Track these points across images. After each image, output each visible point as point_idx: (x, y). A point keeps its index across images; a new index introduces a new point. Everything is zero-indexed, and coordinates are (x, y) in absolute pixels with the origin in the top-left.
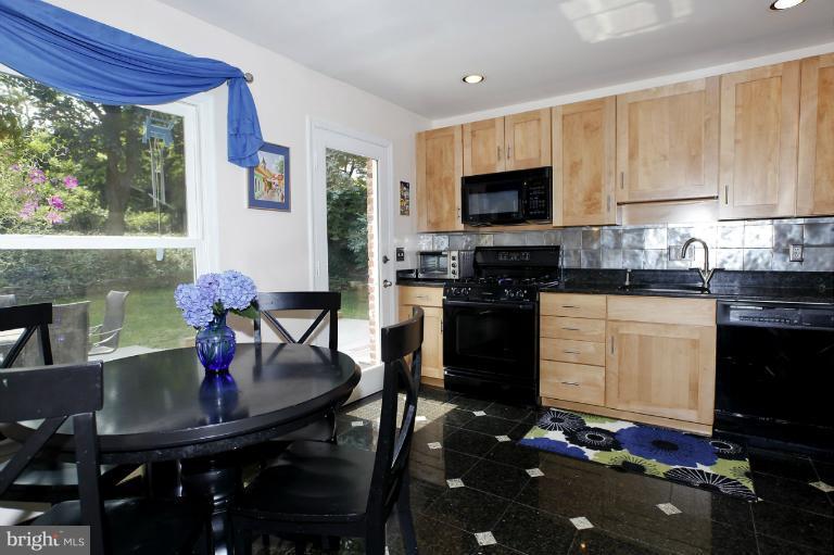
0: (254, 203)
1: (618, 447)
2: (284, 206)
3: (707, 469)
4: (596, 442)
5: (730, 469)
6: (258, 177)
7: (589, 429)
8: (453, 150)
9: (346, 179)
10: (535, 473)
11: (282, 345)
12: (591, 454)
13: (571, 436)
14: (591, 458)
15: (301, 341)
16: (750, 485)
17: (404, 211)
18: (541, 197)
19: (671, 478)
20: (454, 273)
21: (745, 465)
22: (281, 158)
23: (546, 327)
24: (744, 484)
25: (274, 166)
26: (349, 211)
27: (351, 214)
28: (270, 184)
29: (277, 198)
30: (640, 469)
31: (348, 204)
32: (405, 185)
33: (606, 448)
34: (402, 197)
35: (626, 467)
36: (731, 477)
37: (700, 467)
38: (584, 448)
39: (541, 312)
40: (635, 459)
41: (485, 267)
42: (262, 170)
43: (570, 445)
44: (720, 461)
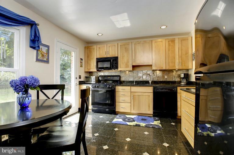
0: (38, 60)
1: (134, 121)
2: (47, 62)
3: (152, 123)
4: (129, 121)
5: (157, 123)
6: (39, 53)
7: (127, 118)
8: (94, 51)
9: (64, 59)
10: (116, 129)
11: (47, 100)
12: (128, 123)
13: (124, 120)
14: (128, 124)
15: (53, 98)
16: (161, 126)
17: (81, 66)
18: (116, 64)
19: (146, 126)
20: (94, 82)
21: (159, 122)
22: (47, 48)
23: (117, 94)
24: (160, 125)
25: (44, 50)
26: (64, 67)
27: (65, 68)
28: (43, 55)
29: (45, 59)
30: (139, 126)
31: (64, 66)
32: (82, 59)
33: (132, 122)
34: (81, 62)
35: (137, 125)
36: (157, 124)
37: (151, 123)
38: (127, 122)
39: (116, 91)
40: (138, 123)
41: (102, 80)
42: (41, 51)
43: (124, 122)
44: (155, 121)
